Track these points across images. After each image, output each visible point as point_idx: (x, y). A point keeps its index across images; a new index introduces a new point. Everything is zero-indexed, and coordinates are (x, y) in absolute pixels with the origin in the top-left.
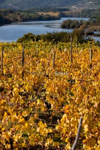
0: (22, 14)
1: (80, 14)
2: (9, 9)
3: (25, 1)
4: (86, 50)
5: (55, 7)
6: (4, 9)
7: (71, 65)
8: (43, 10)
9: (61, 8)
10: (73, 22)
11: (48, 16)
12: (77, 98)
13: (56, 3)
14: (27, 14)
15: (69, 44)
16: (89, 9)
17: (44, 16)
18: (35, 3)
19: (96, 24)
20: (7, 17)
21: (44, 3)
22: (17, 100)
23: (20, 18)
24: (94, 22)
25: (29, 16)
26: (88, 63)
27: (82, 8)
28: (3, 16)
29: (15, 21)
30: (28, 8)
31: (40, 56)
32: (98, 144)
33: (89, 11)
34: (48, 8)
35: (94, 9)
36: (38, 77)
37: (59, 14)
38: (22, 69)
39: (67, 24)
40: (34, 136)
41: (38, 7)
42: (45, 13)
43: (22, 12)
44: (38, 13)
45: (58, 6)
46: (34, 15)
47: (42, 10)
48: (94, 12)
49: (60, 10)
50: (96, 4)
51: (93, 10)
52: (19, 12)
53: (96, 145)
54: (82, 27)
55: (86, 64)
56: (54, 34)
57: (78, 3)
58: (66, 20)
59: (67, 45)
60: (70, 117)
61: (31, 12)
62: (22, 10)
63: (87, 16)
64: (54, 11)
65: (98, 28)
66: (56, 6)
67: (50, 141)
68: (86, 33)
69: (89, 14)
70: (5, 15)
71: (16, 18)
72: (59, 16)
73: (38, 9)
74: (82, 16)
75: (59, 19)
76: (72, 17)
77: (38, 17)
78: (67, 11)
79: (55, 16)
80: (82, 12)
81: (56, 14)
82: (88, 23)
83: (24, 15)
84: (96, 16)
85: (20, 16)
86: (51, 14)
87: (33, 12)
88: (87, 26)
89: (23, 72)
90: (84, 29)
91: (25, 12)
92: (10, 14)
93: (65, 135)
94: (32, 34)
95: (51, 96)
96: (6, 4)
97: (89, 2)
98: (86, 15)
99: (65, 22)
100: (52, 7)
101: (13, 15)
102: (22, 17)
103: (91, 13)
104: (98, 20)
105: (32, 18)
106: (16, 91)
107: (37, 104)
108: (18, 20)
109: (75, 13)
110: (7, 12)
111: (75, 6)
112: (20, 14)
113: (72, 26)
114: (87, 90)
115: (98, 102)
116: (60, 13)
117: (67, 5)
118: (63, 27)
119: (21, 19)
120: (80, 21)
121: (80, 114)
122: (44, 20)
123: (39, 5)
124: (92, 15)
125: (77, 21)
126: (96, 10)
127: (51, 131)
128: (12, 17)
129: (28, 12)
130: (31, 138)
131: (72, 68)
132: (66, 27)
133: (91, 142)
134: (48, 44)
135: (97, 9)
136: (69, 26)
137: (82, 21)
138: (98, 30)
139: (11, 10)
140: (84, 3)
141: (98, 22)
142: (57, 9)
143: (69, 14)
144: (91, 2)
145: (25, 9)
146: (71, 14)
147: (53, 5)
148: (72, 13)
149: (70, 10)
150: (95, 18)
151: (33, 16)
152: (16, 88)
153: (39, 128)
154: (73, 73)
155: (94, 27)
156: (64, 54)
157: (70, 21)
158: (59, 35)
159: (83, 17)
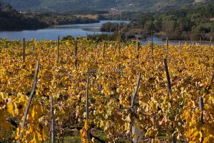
0: (58, 17)
1: (120, 16)
2: (45, 12)
3: (62, 4)
4: (131, 46)
5: (93, 10)
6: (40, 12)
7: (120, 56)
8: (81, 13)
9: (100, 10)
10: (113, 25)
11: (87, 19)
12: (129, 76)
13: (94, 5)
14: (64, 17)
15: (112, 42)
16: (129, 12)
17: (82, 19)
18: (73, 5)
19: (137, 27)
20: (43, 21)
21: (82, 5)
22: (79, 76)
23: (56, 21)
24: (135, 25)
25: (66, 19)
26: (135, 55)
27: (122, 11)
28: (38, 19)
29: (51, 24)
30: (65, 11)
31: (87, 51)
32: (151, 100)
33: (129, 14)
34: (86, 11)
35: (135, 11)
36: (90, 64)
37: (97, 16)
38: (75, 58)
39: (106, 27)
40: (99, 97)
41: (75, 9)
42: (83, 16)
43: (58, 15)
44: (75, 15)
45: (96, 8)
46: (72, 18)
47: (79, 13)
48: (135, 14)
49: (98, 13)
50: (136, 6)
51: (133, 12)
52: (55, 14)
53: (150, 100)
54: (122, 30)
55: (133, 55)
56: (94, 36)
57: (118, 5)
58: (106, 23)
59: (111, 43)
60: (126, 87)
61: (68, 15)
62: (58, 13)
63: (128, 19)
64: (93, 14)
65: (139, 31)
66: (95, 8)
67: (112, 100)
68: (127, 36)
69: (130, 16)
70: (41, 19)
71: (52, 21)
72: (98, 19)
73: (75, 11)
74: (122, 19)
75: (99, 22)
76: (111, 20)
77: (76, 19)
78: (106, 13)
79: (94, 19)
80: (122, 14)
81: (95, 17)
82: (129, 26)
83: (60, 18)
84: (137, 19)
85: (57, 19)
86: (90, 17)
87: (70, 15)
88: (127, 29)
89: (76, 61)
90: (125, 32)
91: (62, 15)
92: (46, 17)
93: (125, 95)
94: (71, 36)
95: (106, 75)
96: (42, 7)
97: (129, 4)
98: (126, 17)
99: (104, 25)
100: (90, 10)
101: (49, 18)
102: (59, 20)
103: (131, 16)
104: (139, 23)
105: (69, 21)
106: (74, 73)
107: (97, 79)
108: (55, 23)
109: (115, 15)
110: (43, 15)
111: (115, 8)
112: (56, 17)
113: (112, 29)
114: (137, 72)
115: (148, 79)
116: (99, 15)
117: (106, 8)
118: (103, 30)
119: (58, 22)
120: (120, 24)
121: (134, 84)
122: (82, 23)
123: (76, 7)
124: (133, 17)
125: (117, 23)
126: (136, 13)
127: (112, 93)
128: (48, 21)
129: (65, 15)
130: (96, 99)
131: (120, 58)
132: (106, 30)
133: (145, 99)
134: (92, 42)
135: (138, 11)
136: (109, 29)
137: (122, 24)
138: (139, 33)
139: (47, 13)
140: (124, 5)
141: (139, 25)
142: (95, 12)
143: (108, 17)
144: (131, 5)
145: (61, 12)
146: (110, 17)
147: (91, 7)
148: (112, 15)
149: (110, 12)
150: (135, 20)
151: (70, 18)
152: (74, 70)
153: (103, 90)
154: (122, 62)
155: (135, 30)
156: (110, 49)
157: (110, 24)
158: (100, 38)
159: (124, 20)
